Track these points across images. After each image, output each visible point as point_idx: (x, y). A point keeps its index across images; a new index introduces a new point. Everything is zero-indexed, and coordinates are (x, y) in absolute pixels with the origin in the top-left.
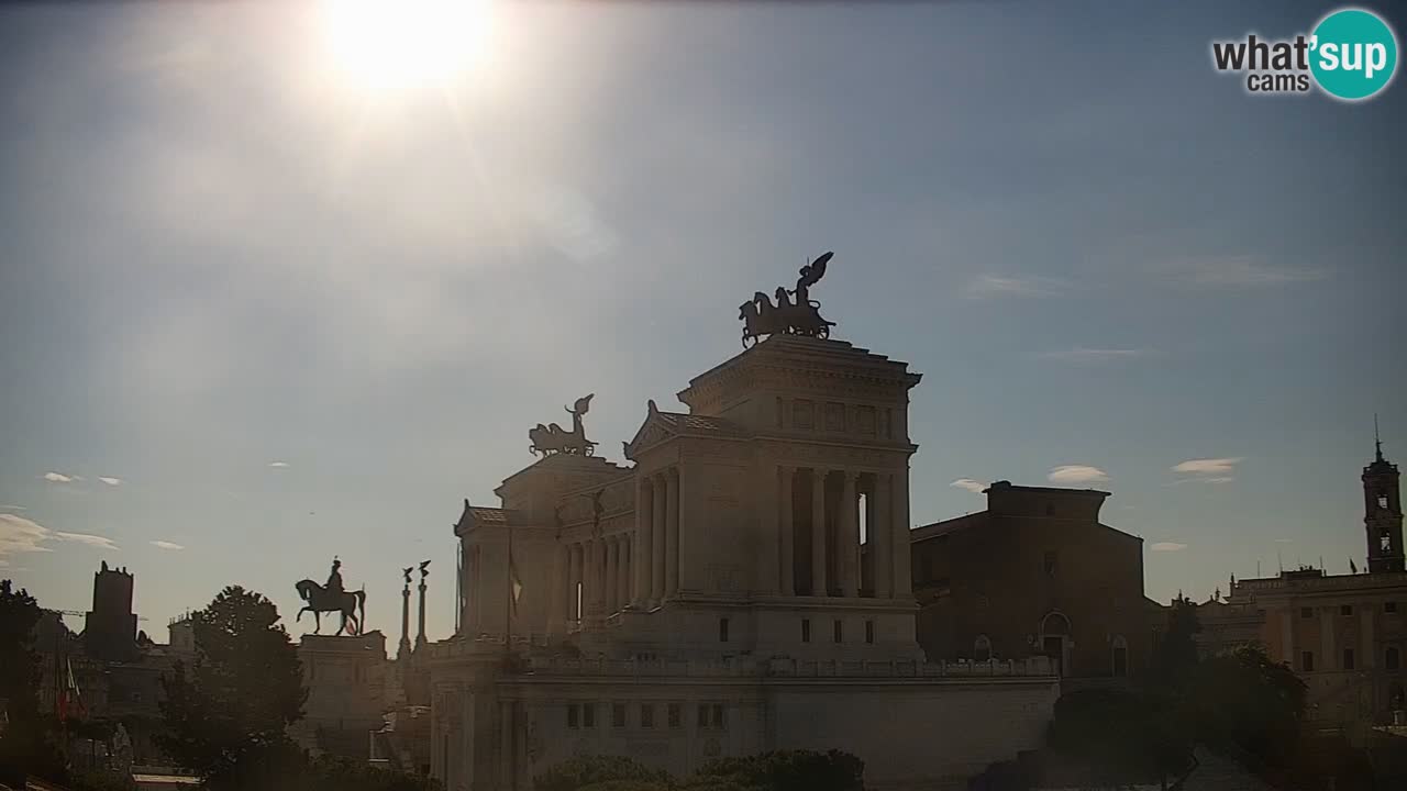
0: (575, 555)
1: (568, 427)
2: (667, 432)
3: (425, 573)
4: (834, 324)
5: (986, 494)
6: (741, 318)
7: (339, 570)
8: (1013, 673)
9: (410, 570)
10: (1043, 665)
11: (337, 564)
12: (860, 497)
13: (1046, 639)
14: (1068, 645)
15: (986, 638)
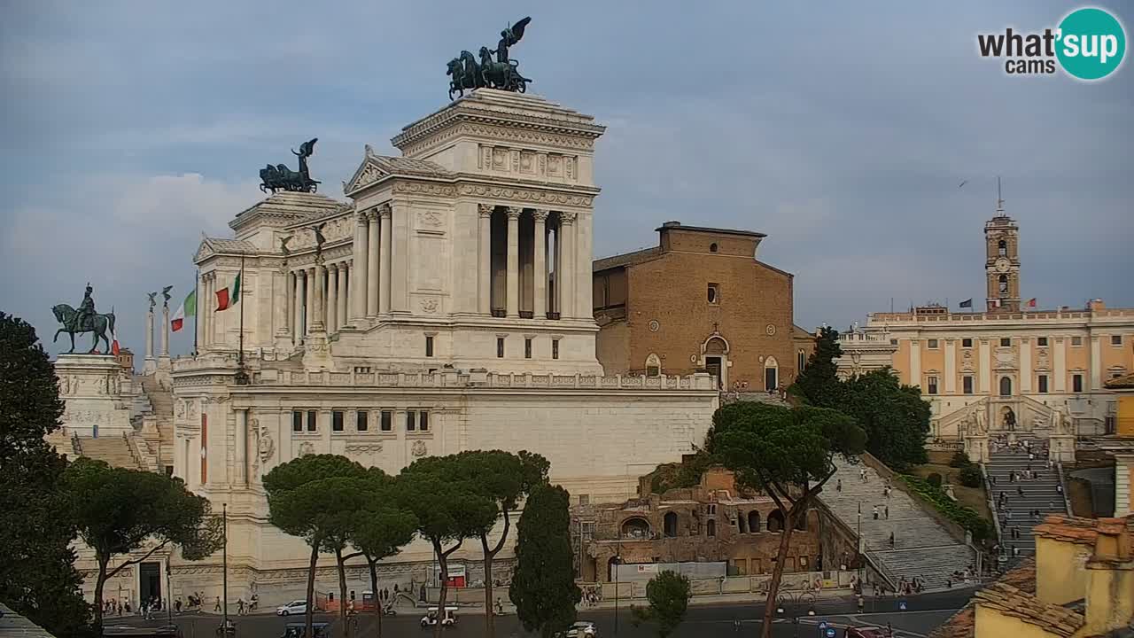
0: (300, 282)
1: (294, 167)
2: (382, 173)
3: (168, 297)
4: (530, 81)
5: (659, 232)
6: (448, 74)
7: (91, 296)
8: (678, 388)
9: (155, 294)
10: (705, 382)
11: (90, 289)
12: (549, 232)
13: (707, 358)
14: (725, 364)
15: (655, 356)
